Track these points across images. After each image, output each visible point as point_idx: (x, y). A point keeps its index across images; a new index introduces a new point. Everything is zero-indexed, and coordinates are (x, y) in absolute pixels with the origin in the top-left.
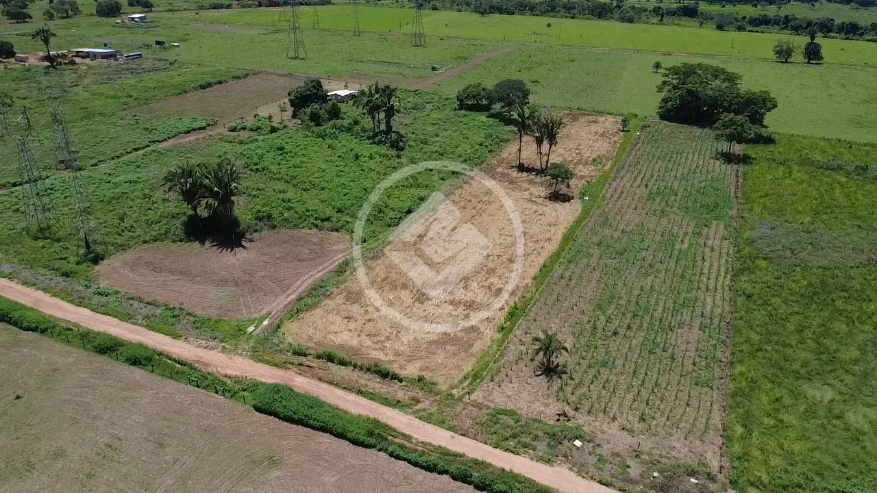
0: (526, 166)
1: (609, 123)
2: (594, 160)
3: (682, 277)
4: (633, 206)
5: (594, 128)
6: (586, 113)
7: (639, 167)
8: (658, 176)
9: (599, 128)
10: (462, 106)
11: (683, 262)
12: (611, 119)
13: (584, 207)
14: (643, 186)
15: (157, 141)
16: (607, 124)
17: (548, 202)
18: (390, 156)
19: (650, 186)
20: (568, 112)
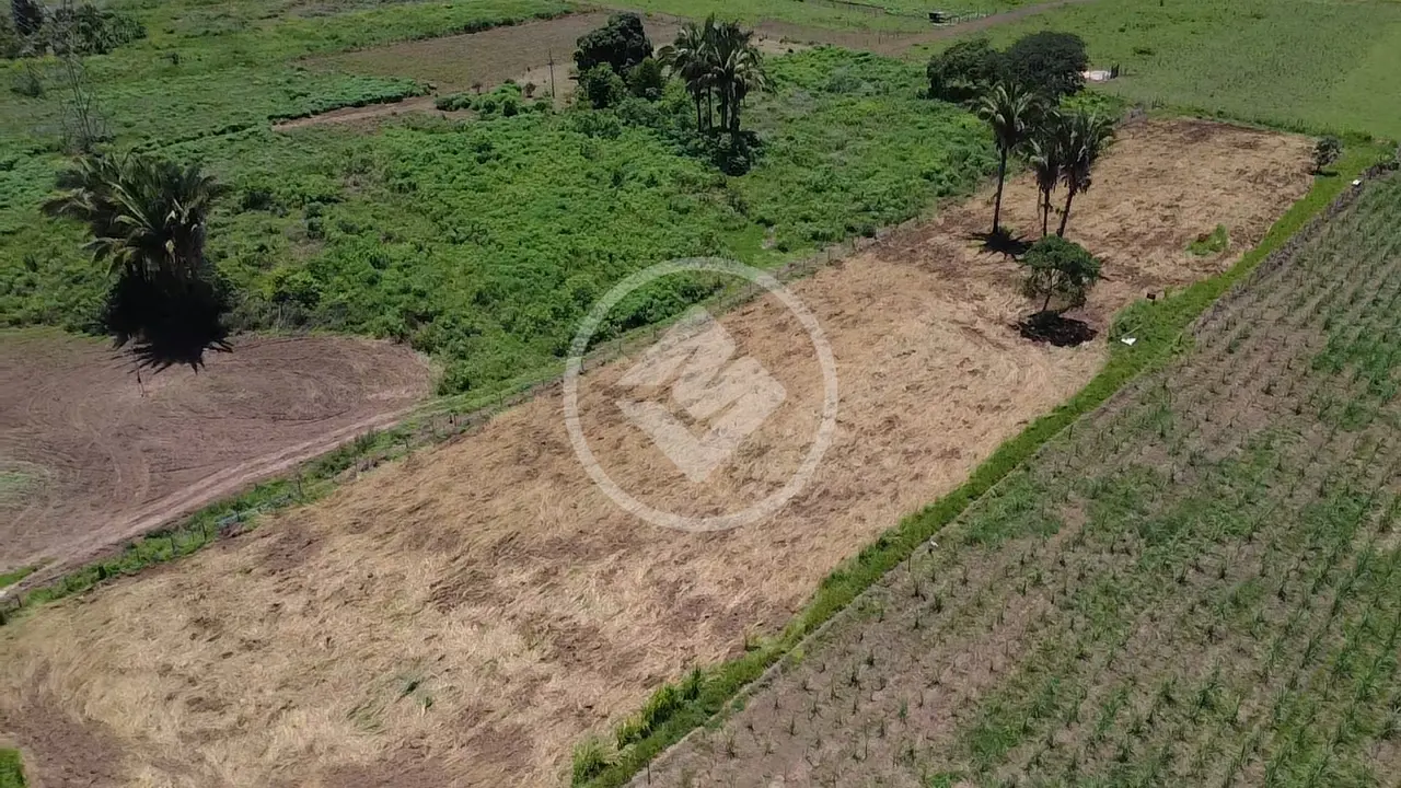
0: (1014, 237)
1: (1290, 151)
2: (1202, 239)
3: (1341, 671)
4: (1263, 382)
5: (1240, 160)
6: (1237, 123)
7: (1326, 270)
8: (1375, 302)
9: (1254, 162)
10: (937, 91)
11: (1358, 611)
12: (1296, 141)
13: (1111, 365)
14: (1317, 326)
15: (288, 116)
16: (1280, 155)
17: (1013, 340)
18: (700, 184)
19: (1337, 328)
20: (1192, 119)
